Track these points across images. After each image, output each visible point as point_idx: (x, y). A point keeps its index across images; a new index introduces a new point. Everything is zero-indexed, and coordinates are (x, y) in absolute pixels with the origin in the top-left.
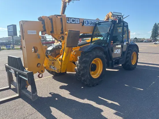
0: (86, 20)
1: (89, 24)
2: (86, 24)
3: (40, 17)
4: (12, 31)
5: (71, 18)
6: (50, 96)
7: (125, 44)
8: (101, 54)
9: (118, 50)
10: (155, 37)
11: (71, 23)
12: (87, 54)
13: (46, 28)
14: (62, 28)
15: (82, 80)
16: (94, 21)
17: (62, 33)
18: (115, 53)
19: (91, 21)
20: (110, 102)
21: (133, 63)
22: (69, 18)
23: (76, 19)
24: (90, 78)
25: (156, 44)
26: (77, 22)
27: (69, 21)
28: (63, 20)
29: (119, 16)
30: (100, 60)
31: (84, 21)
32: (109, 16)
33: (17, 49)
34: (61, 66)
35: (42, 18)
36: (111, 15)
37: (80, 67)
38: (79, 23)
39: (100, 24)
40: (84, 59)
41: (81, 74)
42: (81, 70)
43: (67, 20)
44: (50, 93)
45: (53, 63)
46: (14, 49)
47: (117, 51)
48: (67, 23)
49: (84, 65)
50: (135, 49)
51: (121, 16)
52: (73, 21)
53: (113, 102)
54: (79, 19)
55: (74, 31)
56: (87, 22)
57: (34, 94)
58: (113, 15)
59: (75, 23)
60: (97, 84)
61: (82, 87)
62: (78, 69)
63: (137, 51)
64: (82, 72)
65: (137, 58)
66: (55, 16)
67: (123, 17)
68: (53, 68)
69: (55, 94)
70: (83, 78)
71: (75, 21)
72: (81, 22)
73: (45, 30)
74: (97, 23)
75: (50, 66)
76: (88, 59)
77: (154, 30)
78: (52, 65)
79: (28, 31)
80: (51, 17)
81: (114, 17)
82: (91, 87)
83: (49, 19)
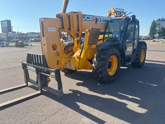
0: (99, 17)
1: (102, 22)
2: (99, 21)
3: (59, 14)
4: (6, 27)
5: (86, 15)
6: (71, 92)
7: (136, 41)
8: (117, 51)
9: (130, 47)
10: (153, 34)
11: (86, 20)
12: (105, 51)
13: (64, 25)
14: (78, 25)
15: (99, 77)
16: (106, 18)
17: (78, 30)
18: (128, 50)
19: (103, 18)
20: (131, 97)
21: (142, 61)
22: (84, 15)
23: (90, 16)
24: (107, 75)
25: (155, 41)
26: (91, 19)
27: (84, 18)
28: (79, 18)
29: (121, 13)
30: (116, 58)
31: (97, 18)
32: (111, 13)
33: (12, 46)
34: (79, 64)
35: (60, 15)
36: (113, 12)
37: (98, 64)
38: (93, 21)
39: (113, 22)
40: (102, 57)
41: (99, 71)
42: (100, 67)
43: (83, 17)
44: (70, 90)
45: (69, 61)
46: (8, 46)
47: (130, 49)
48: (83, 20)
49: (102, 62)
50: (144, 46)
51: (123, 12)
52: (88, 18)
53: (133, 97)
54: (93, 16)
55: (96, 29)
56: (100, 19)
57: (60, 90)
58: (116, 11)
59: (90, 20)
60: (113, 81)
61: (99, 84)
62: (96, 67)
63: (145, 49)
64: (100, 70)
65: (145, 56)
66: (72, 13)
67: (125, 14)
68: (69, 65)
69: (74, 90)
70: (100, 76)
71: (89, 18)
72: (95, 20)
73: (63, 28)
74: (110, 20)
75: (66, 64)
76: (106, 57)
77: (152, 27)
78: (68, 63)
79: (48, 28)
80: (69, 14)
81: (116, 13)
82: (107, 83)
83: (67, 16)
